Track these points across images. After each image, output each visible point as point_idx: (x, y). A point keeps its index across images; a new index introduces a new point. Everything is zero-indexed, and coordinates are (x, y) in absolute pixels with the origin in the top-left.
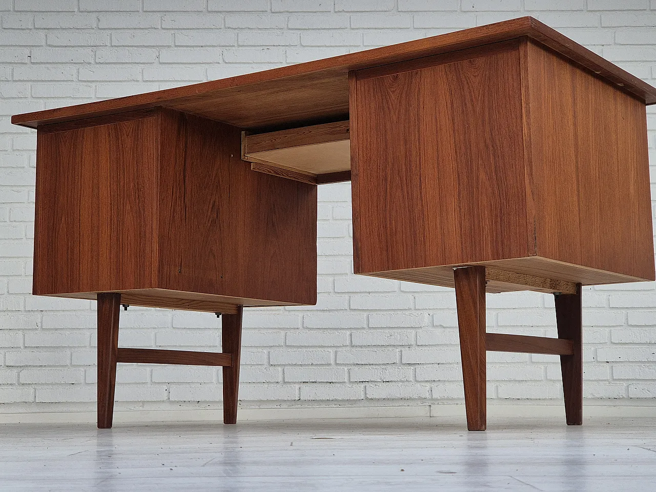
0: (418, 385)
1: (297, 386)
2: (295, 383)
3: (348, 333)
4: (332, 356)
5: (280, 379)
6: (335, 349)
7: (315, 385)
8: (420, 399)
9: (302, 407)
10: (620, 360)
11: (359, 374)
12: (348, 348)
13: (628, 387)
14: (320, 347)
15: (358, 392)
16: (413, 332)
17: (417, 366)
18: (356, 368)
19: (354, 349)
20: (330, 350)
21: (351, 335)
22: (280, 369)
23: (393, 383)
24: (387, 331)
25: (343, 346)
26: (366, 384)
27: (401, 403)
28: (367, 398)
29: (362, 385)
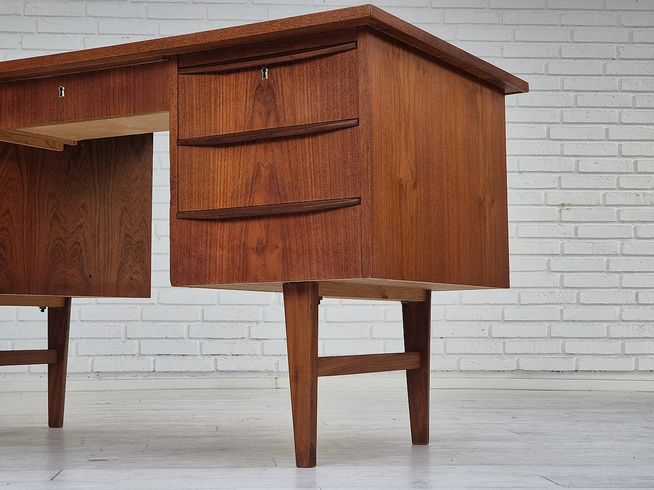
0: (265, 359)
1: (152, 358)
2: (150, 355)
3: (200, 308)
4: (185, 330)
5: (136, 352)
6: (188, 324)
7: (168, 357)
8: (267, 371)
9: (156, 378)
10: (452, 336)
11: (210, 347)
12: (200, 323)
13: (459, 360)
14: (174, 321)
15: (209, 364)
16: (261, 308)
17: (264, 341)
18: (207, 342)
19: (205, 324)
20: (183, 324)
21: (203, 311)
22: (136, 342)
23: (243, 357)
24: (236, 307)
25: (196, 321)
26: (217, 357)
27: (250, 375)
28: (217, 371)
29: (213, 358)
